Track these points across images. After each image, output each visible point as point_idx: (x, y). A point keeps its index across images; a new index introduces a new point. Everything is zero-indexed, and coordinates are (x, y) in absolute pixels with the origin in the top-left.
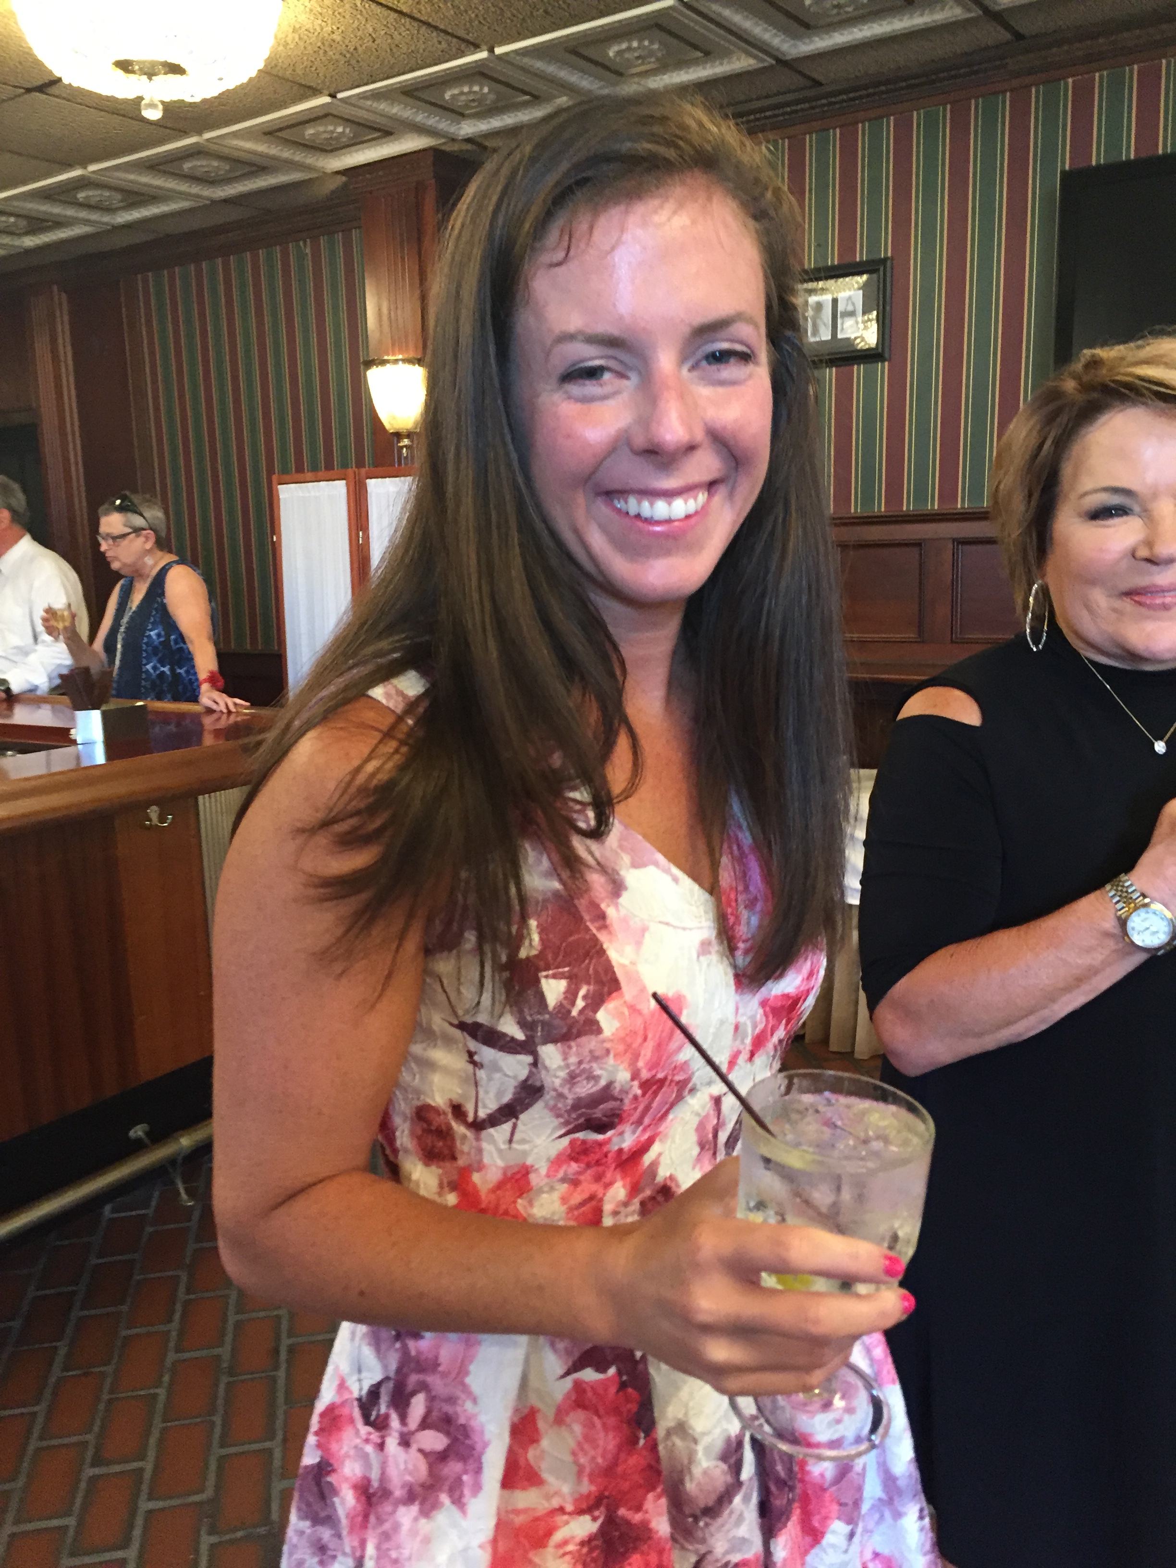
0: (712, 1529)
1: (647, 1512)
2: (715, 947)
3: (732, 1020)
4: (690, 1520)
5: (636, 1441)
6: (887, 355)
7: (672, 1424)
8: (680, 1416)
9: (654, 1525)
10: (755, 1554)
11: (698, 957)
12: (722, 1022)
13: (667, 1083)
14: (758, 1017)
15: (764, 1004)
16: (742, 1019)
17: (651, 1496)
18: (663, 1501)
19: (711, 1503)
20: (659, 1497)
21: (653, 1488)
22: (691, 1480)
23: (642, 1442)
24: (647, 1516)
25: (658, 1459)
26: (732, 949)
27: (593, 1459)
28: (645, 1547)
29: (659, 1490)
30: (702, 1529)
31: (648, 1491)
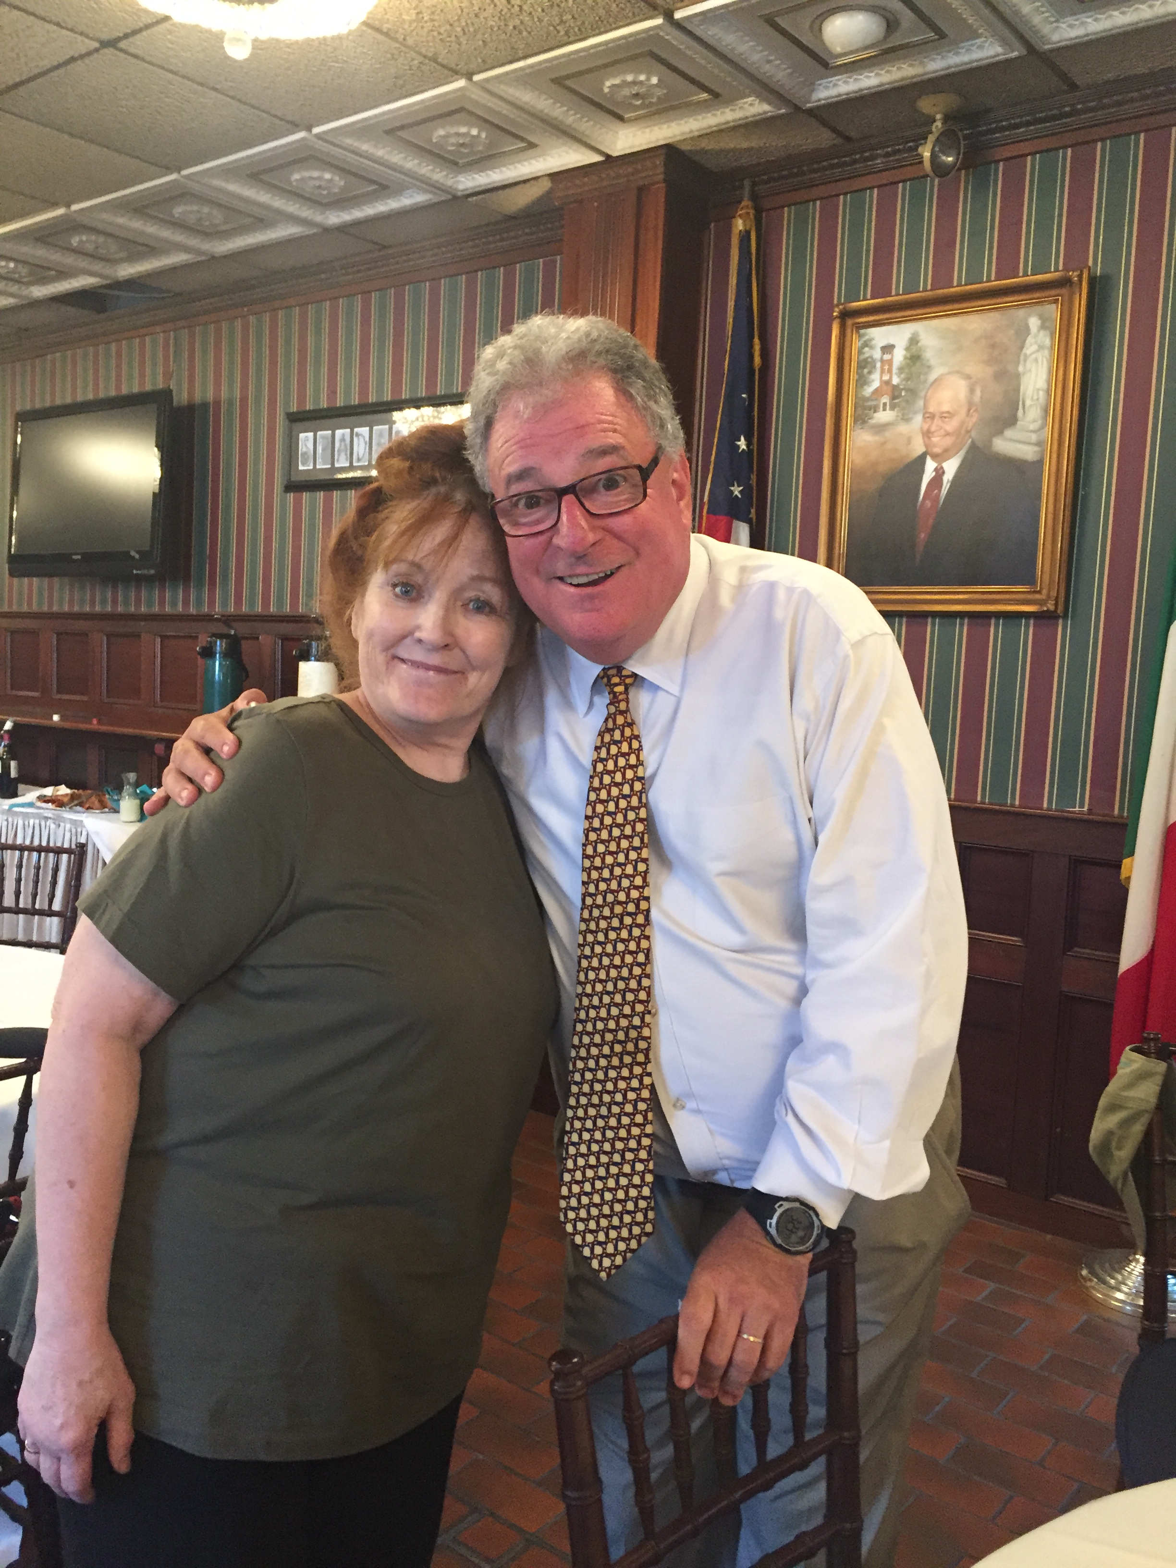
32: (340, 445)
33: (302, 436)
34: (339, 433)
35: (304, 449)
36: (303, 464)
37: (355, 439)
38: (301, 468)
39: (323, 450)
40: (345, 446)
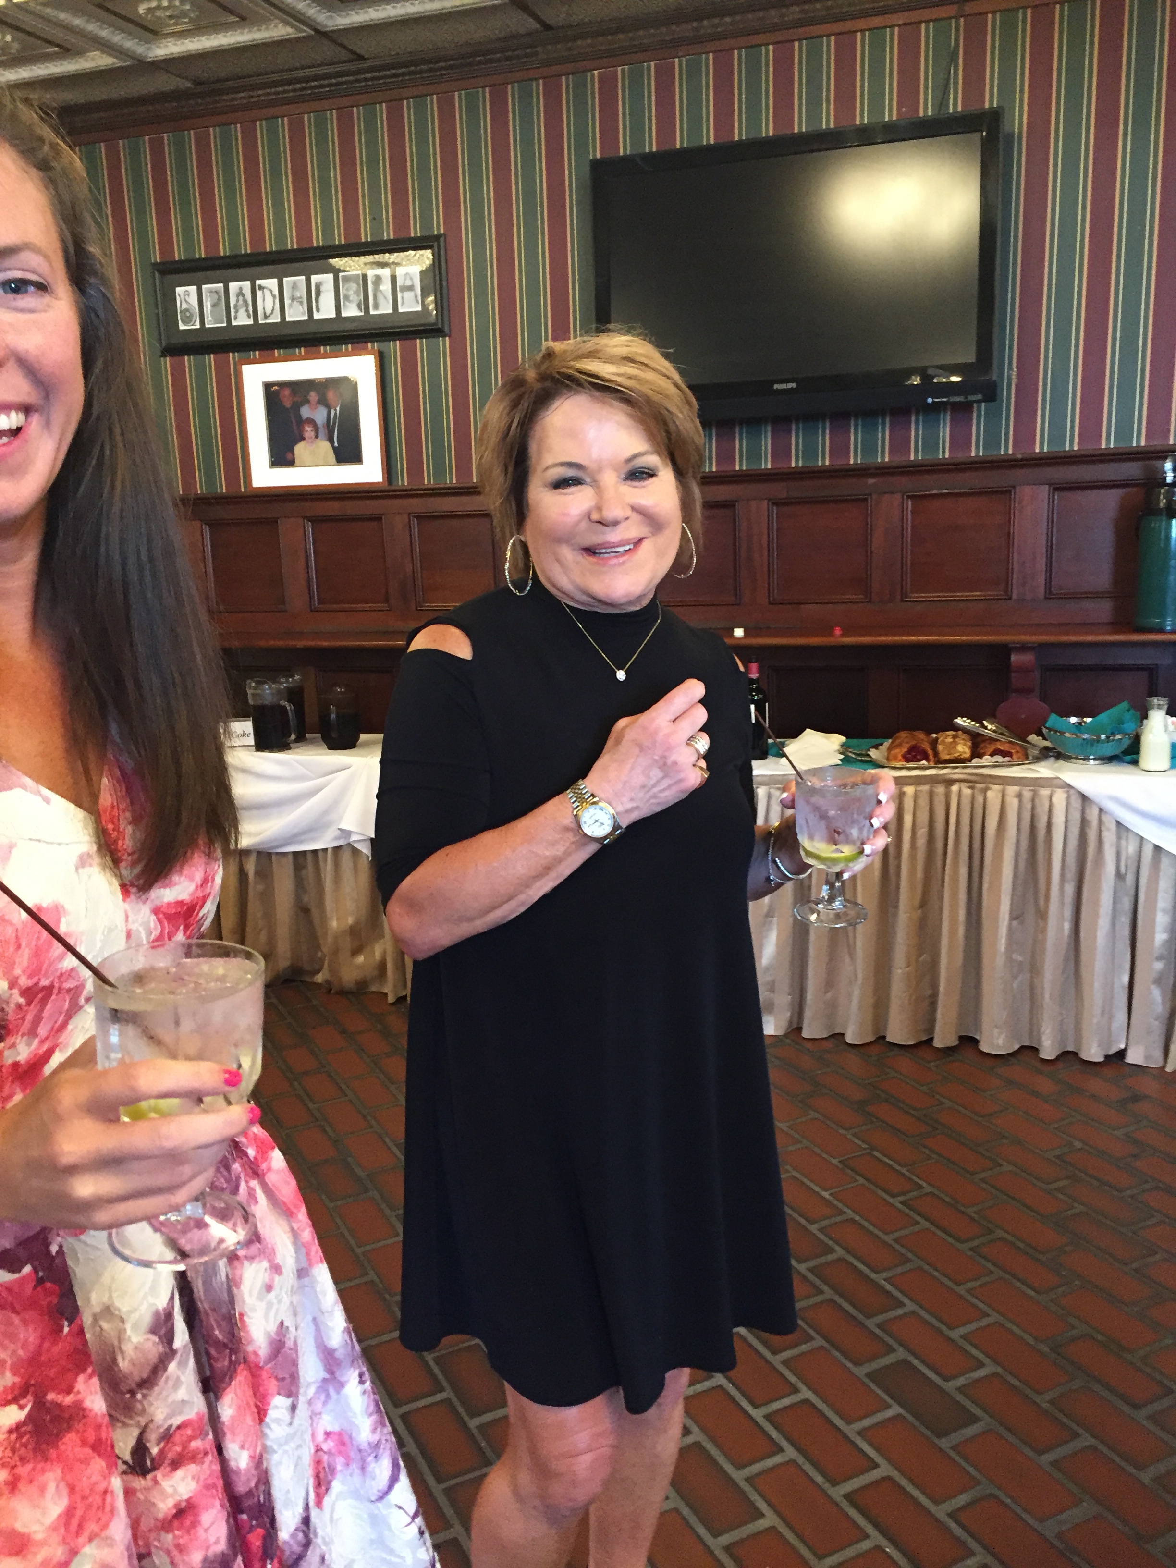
0: (151, 1399)
1: (79, 1392)
2: (96, 860)
3: (122, 927)
4: (128, 1396)
5: (61, 1329)
6: (446, 329)
7: (97, 1309)
8: (105, 1299)
9: (87, 1403)
10: (198, 1414)
11: (77, 869)
12: (110, 930)
13: (55, 991)
14: (152, 925)
15: (156, 911)
16: (134, 927)
17: (81, 1378)
18: (95, 1381)
19: (145, 1376)
20: (91, 1377)
21: (84, 1370)
22: (123, 1359)
23: (66, 1330)
24: (80, 1397)
25: (85, 1342)
26: (116, 862)
27: (14, 1352)
28: (80, 1427)
29: (89, 1370)
30: (140, 1402)
31: (77, 1375)
32: (238, 301)
33: (180, 290)
34: (233, 286)
35: (185, 306)
36: (184, 322)
37: (259, 293)
38: (182, 327)
39: (214, 306)
40: (245, 301)
